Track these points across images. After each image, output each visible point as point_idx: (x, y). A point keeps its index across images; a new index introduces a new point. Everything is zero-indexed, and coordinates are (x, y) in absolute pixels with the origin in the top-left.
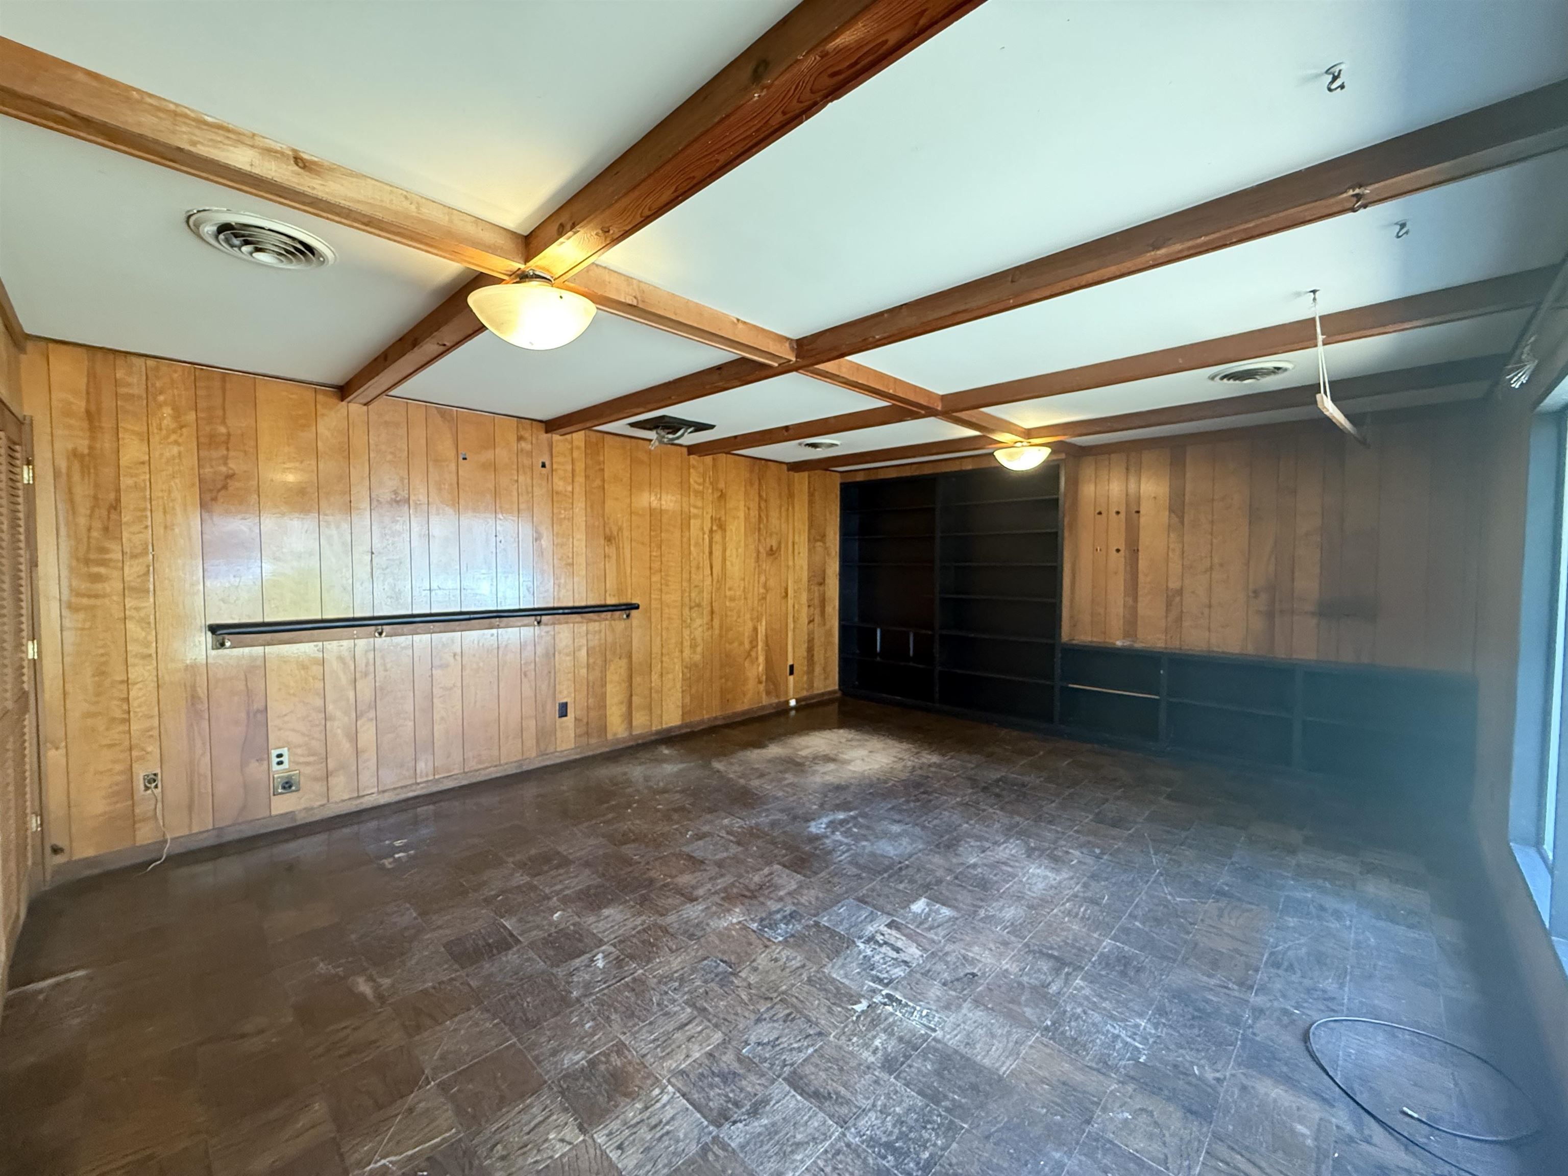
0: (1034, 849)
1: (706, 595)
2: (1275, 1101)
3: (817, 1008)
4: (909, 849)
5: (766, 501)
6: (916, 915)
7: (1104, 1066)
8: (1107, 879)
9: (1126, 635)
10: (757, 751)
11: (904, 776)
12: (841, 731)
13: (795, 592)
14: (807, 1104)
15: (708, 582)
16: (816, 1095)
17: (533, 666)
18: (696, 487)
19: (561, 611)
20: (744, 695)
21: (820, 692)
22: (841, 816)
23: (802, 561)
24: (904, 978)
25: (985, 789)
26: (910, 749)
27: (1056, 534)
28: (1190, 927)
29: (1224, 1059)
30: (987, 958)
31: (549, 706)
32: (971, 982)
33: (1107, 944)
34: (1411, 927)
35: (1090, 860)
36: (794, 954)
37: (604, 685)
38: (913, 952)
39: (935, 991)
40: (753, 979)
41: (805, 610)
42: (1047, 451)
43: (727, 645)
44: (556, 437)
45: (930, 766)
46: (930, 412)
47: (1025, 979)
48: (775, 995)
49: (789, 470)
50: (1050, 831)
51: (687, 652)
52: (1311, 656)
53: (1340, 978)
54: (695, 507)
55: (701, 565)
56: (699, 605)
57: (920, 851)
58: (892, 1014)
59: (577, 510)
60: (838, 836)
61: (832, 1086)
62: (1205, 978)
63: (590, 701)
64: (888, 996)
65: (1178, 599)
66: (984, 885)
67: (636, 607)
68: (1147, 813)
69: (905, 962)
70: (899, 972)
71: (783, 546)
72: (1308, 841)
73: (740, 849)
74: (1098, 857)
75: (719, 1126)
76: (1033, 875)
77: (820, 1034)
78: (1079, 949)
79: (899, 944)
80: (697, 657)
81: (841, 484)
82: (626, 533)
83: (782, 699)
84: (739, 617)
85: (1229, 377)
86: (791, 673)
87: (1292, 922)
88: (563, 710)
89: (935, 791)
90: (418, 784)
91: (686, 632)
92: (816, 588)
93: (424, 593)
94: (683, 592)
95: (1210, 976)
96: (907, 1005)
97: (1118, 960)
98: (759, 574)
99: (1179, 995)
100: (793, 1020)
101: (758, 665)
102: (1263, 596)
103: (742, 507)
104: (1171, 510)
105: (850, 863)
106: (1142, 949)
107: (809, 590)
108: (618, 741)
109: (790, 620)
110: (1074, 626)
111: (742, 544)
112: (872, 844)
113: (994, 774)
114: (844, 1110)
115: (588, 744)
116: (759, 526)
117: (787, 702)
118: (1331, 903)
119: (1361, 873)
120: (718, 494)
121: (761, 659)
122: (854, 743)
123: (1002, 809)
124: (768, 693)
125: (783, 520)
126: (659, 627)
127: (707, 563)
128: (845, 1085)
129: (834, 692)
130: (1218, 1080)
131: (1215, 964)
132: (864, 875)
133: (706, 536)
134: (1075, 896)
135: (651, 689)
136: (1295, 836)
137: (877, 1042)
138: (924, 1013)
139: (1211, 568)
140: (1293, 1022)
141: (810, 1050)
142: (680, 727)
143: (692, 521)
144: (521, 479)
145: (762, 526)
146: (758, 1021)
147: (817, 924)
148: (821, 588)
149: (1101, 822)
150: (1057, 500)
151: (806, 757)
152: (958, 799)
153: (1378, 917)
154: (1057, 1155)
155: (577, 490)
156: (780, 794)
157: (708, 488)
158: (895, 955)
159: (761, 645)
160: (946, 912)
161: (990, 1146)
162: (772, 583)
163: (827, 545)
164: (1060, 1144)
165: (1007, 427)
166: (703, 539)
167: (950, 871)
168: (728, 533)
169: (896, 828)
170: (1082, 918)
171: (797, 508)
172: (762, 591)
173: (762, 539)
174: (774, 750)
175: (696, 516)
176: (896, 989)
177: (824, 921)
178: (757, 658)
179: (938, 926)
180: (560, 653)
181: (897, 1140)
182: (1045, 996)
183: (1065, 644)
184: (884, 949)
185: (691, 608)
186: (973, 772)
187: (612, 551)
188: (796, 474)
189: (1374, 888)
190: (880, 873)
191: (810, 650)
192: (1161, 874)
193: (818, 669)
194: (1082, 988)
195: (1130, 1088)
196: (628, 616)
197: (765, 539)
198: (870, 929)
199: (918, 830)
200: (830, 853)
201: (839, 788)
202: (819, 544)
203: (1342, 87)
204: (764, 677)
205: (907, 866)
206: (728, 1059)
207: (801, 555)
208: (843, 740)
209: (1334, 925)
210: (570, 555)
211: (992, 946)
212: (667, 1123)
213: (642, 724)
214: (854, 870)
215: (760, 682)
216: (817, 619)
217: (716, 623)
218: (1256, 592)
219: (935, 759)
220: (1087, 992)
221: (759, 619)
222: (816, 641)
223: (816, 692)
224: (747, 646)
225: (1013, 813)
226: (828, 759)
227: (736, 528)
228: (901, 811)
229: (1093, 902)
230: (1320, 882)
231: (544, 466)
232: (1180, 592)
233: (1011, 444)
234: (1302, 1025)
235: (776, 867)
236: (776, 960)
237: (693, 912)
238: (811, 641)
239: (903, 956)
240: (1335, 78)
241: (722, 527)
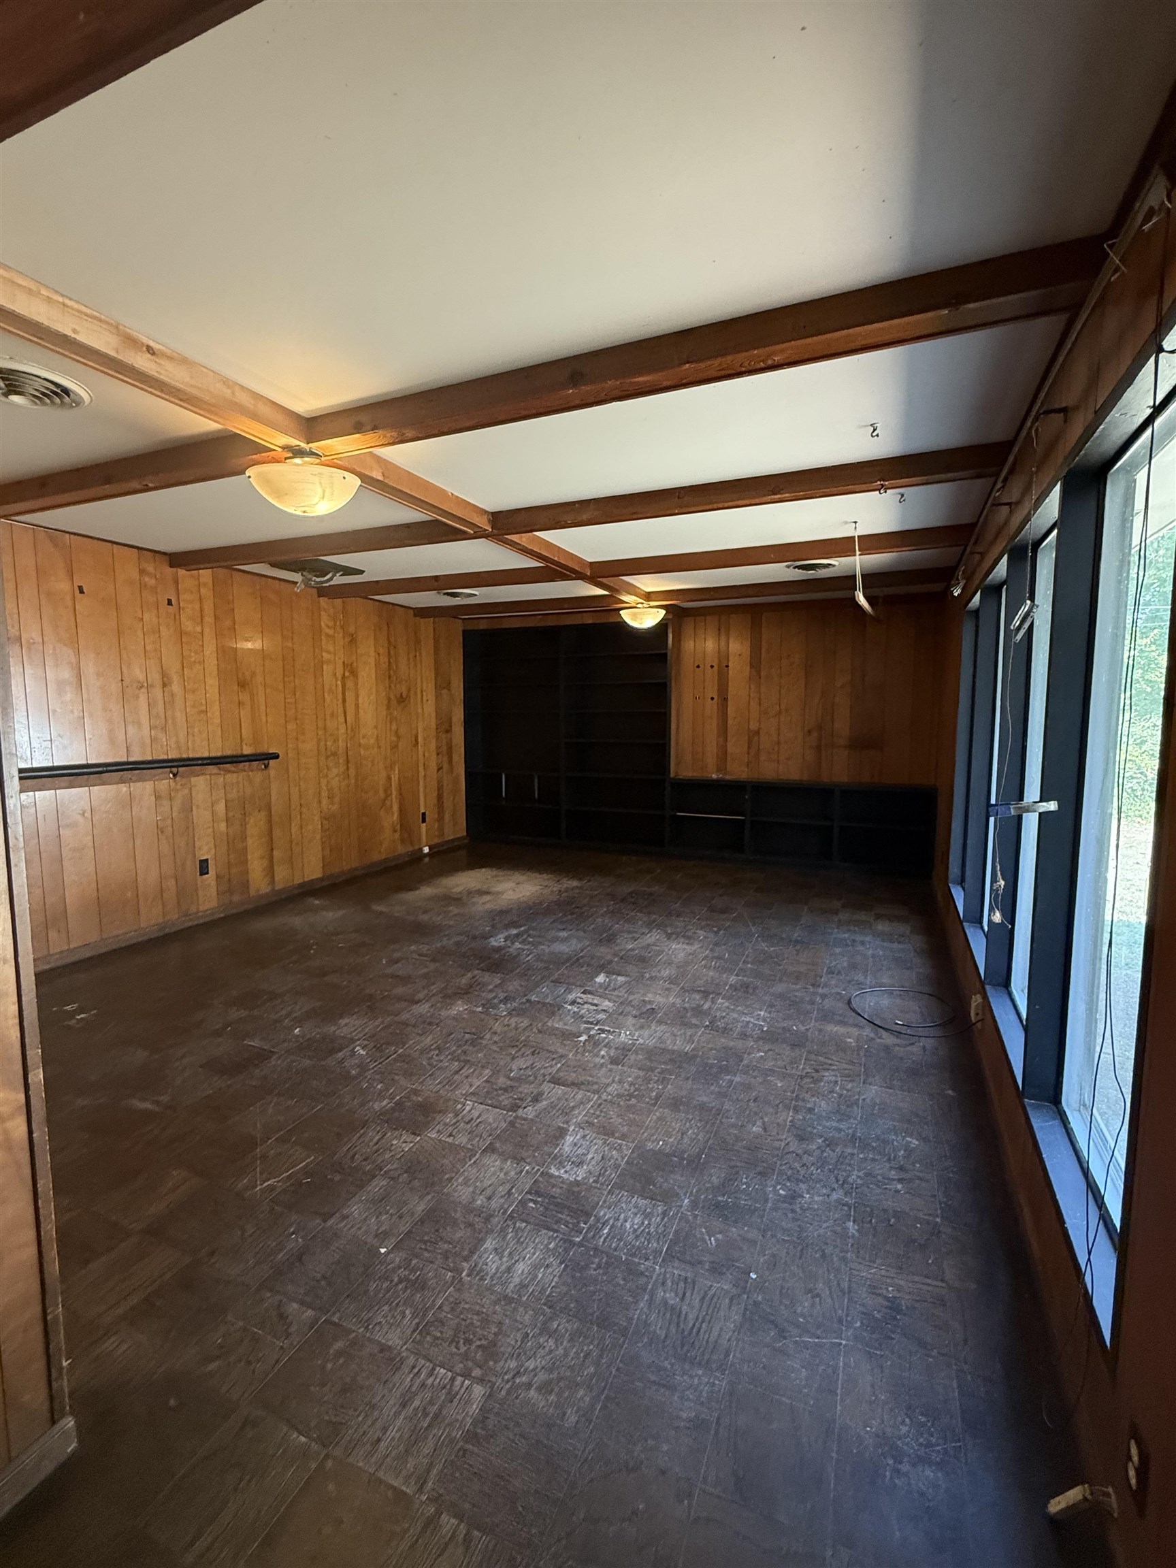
0: (672, 934)
1: (341, 743)
2: (836, 1032)
3: (555, 1045)
4: (579, 946)
5: (395, 647)
6: (601, 985)
7: (744, 1036)
8: (725, 945)
9: (718, 770)
10: (411, 893)
11: (555, 898)
12: (483, 870)
13: (425, 739)
14: (569, 1089)
15: (342, 730)
16: (573, 1084)
17: (169, 821)
18: (328, 631)
19: (200, 762)
20: (381, 844)
21: (450, 838)
22: (515, 932)
23: (430, 708)
24: (606, 1019)
25: (623, 900)
26: (551, 878)
27: (665, 684)
28: (781, 963)
29: (809, 1021)
30: (659, 999)
31: (189, 863)
32: (652, 1013)
33: (733, 979)
34: (899, 943)
35: (712, 935)
36: (521, 1020)
37: (244, 838)
38: (606, 1004)
39: (630, 1021)
40: (496, 1038)
41: (434, 756)
42: (663, 612)
43: (363, 794)
44: (181, 572)
45: (572, 889)
46: (579, 576)
47: (687, 1005)
48: (518, 1043)
49: (415, 615)
50: (679, 921)
51: (325, 802)
52: (844, 779)
53: (865, 972)
54: (329, 652)
55: (335, 713)
56: (335, 754)
57: (588, 946)
58: (606, 1038)
59: (207, 653)
60: (517, 945)
61: (582, 1079)
62: (794, 986)
63: (232, 856)
64: (599, 1029)
65: (756, 738)
66: (642, 960)
67: (276, 756)
68: (743, 903)
69: (604, 1011)
70: (601, 1016)
71: (412, 692)
72: (844, 906)
73: (437, 964)
74: (716, 933)
75: (515, 1111)
76: (675, 949)
77: (561, 1056)
78: (717, 984)
79: (595, 1002)
80: (335, 808)
81: (464, 631)
82: (259, 679)
83: (417, 847)
84: (373, 765)
85: (799, 567)
86: (424, 821)
87: (838, 950)
88: (204, 867)
89: (585, 905)
90: (52, 955)
91: (324, 782)
92: (444, 736)
93: (45, 744)
94: (319, 741)
95: (796, 984)
96: (614, 1032)
97: (741, 986)
98: (391, 723)
99: (781, 996)
100: (538, 1053)
101: (393, 814)
102: (815, 734)
103: (372, 653)
104: (752, 666)
105: (537, 960)
106: (755, 978)
107: (437, 738)
108: (262, 896)
109: (421, 769)
110: (678, 764)
111: (374, 690)
112: (549, 946)
113: (625, 889)
114: (596, 1087)
115: (231, 902)
116: (389, 674)
117: (421, 850)
118: (858, 938)
119: (874, 920)
120: (347, 640)
121: (396, 808)
122: (500, 878)
123: (641, 912)
124: (403, 841)
125: (412, 665)
126: (297, 777)
127: (341, 710)
128: (590, 1076)
129: (462, 838)
130: (807, 1029)
131: (798, 978)
132: (551, 967)
133: (339, 683)
134: (706, 957)
135: (291, 842)
136: (837, 904)
137: (602, 1053)
138: (628, 1033)
139: (780, 712)
140: (842, 997)
141: (559, 1065)
142: (322, 879)
143: (325, 667)
144: (146, 616)
145: (392, 672)
146: (513, 1059)
147: (528, 1001)
148: (448, 735)
149: (713, 911)
150: (666, 655)
151: (460, 893)
152: (605, 909)
153: (883, 940)
154: (728, 1077)
155: (207, 630)
156: (451, 923)
157: (339, 634)
158: (595, 1008)
159: (394, 793)
160: (621, 979)
161: (690, 1082)
162: (402, 731)
163: (453, 692)
164: (728, 1073)
165: (633, 590)
166: (336, 686)
167: (615, 955)
168: (360, 680)
169: (564, 934)
170: (715, 968)
171: (424, 653)
172: (394, 739)
173: (393, 686)
174: (427, 891)
175: (329, 662)
176: (603, 1025)
177: (533, 998)
178: (391, 807)
179: (620, 987)
180: (198, 807)
181: (635, 1091)
182: (701, 1012)
183: (673, 779)
184: (586, 1006)
185: (327, 757)
186: (610, 889)
187: (245, 697)
188: (422, 620)
189: (881, 926)
190: (563, 964)
191: (440, 797)
192: (758, 936)
193: (447, 816)
194: (723, 1003)
195: (761, 1043)
196: (266, 767)
197: (395, 686)
198: (571, 997)
199: (582, 933)
200: (516, 957)
201: (502, 912)
202: (445, 691)
203: (877, 435)
204: (399, 826)
205: (582, 957)
206: (502, 1081)
207: (430, 702)
208: (489, 877)
209: (861, 948)
210: (204, 702)
211: (659, 992)
212: (478, 1118)
213: (284, 877)
214: (541, 965)
215: (395, 831)
216: (446, 766)
217: (352, 772)
218: (810, 732)
219: (575, 883)
220: (727, 1004)
221: (392, 767)
222: (445, 787)
223: (446, 839)
224: (382, 794)
225: (649, 913)
226: (481, 893)
227: (368, 674)
228: (562, 923)
229: (719, 958)
230: (852, 928)
231: (170, 602)
232: (758, 732)
233: (634, 605)
234: (846, 998)
235: (476, 972)
236: (508, 1025)
237: (423, 1008)
238: (440, 789)
239: (600, 1008)
240: (874, 430)
241: (354, 673)
